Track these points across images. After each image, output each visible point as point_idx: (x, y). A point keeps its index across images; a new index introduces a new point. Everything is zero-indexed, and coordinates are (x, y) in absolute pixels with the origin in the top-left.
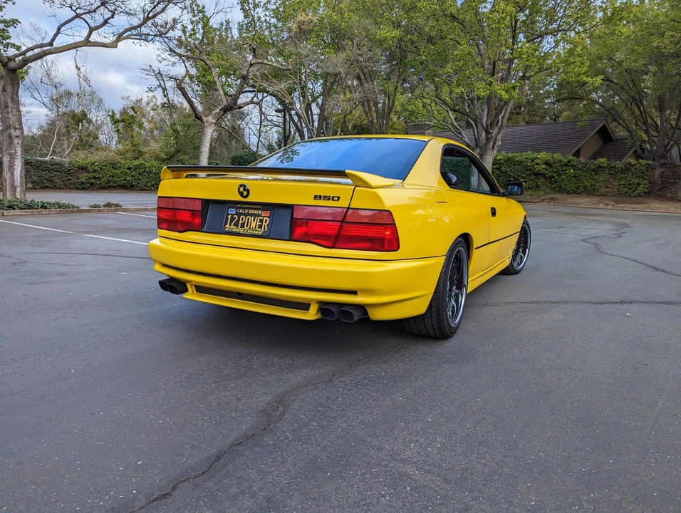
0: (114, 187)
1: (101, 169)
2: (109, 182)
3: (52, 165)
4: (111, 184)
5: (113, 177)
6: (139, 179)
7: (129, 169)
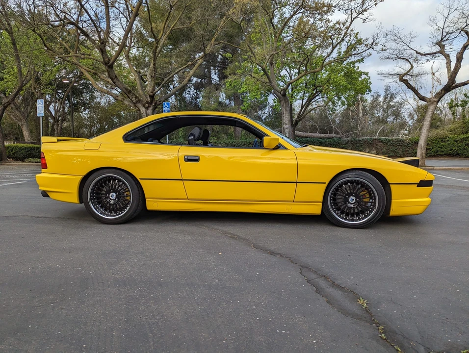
0: (442, 155)
1: (432, 143)
2: (437, 152)
3: (396, 142)
4: (439, 153)
5: (441, 148)
6: (465, 149)
7: (456, 141)
